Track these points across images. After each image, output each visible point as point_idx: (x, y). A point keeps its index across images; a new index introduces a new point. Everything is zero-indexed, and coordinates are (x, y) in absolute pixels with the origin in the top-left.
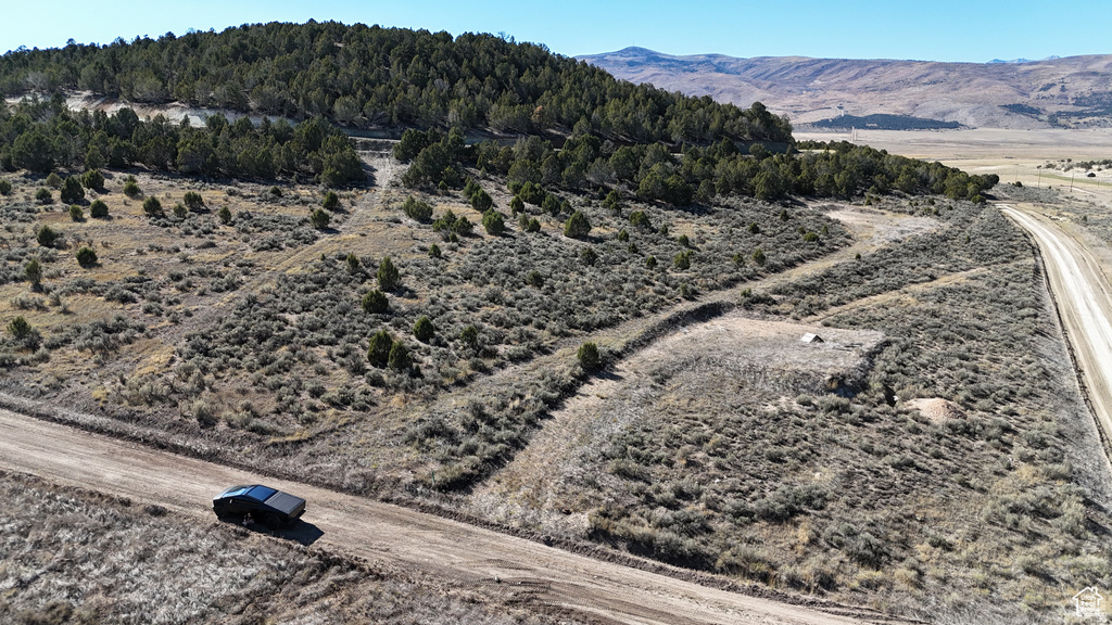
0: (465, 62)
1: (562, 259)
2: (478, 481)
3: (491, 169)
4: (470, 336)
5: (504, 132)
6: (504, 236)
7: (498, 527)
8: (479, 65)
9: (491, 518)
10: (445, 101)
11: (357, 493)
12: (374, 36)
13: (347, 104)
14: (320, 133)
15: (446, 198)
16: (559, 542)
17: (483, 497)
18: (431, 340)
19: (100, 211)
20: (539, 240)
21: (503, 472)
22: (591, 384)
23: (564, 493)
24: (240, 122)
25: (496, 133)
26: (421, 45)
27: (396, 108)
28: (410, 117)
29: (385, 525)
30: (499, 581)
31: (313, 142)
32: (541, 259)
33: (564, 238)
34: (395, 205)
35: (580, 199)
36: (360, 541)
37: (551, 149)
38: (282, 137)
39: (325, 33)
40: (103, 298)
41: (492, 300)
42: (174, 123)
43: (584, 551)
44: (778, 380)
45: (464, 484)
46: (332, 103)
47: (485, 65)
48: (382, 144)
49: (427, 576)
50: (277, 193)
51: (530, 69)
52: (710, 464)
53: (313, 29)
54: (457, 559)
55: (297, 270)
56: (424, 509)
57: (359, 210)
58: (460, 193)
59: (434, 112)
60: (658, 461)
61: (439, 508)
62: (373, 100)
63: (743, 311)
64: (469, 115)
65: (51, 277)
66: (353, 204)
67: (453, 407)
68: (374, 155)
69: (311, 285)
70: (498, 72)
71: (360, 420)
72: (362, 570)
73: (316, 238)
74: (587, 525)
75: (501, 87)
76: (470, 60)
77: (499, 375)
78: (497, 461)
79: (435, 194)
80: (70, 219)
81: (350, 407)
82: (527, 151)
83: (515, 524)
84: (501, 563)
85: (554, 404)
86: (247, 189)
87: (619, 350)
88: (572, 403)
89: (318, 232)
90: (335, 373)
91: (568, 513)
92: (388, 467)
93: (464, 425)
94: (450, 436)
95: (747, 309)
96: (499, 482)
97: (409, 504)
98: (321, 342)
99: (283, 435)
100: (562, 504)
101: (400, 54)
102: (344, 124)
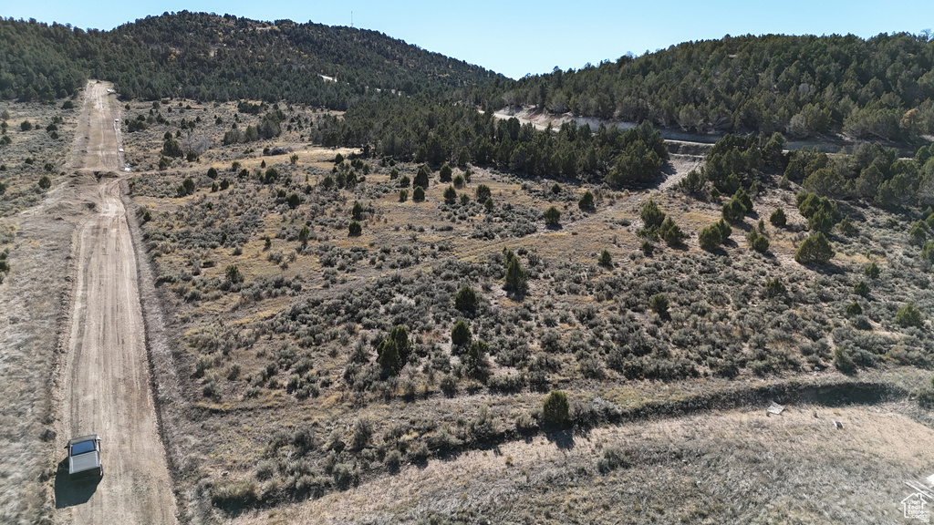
2: (257, 507)
19: (420, 197)
21: (291, 508)
24: (582, 128)
25: (847, 139)
27: (741, 113)
33: (788, 261)
35: (884, 218)
40: (318, 260)
41: (582, 317)
42: (539, 129)
47: (876, 66)
48: (703, 148)
50: (557, 190)
55: (469, 260)
56: (181, 515)
57: (609, 210)
58: (727, 201)
63: (915, 406)
64: (820, 119)
65: (320, 240)
66: (611, 204)
68: (687, 158)
69: (457, 273)
71: (286, 407)
73: (533, 232)
75: (885, 88)
76: (860, 62)
78: (303, 493)
79: (703, 199)
80: (399, 199)
81: (297, 392)
85: (448, 452)
86: (543, 184)
89: (544, 227)
92: (218, 461)
93: (334, 442)
94: (307, 450)
95: (922, 405)
96: (271, 517)
97: (181, 505)
102: (685, 130)
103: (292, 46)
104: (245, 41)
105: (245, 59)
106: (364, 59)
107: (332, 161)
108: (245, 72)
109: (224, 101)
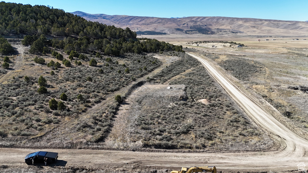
0: (39, 14)
1: (93, 73)
2: (105, 138)
3: (58, 47)
5: (57, 36)
6: (72, 67)
7: (117, 149)
8: (44, 15)
9: (114, 147)
10: (36, 25)
11: (70, 148)
15: (46, 57)
16: (136, 150)
17: (109, 142)
20: (83, 68)
21: (110, 134)
22: (121, 106)
23: (131, 137)
25: (54, 36)
27: (18, 28)
28: (24, 31)
29: (85, 155)
30: (127, 164)
32: (87, 73)
34: (30, 60)
35: (88, 55)
36: (80, 162)
37: (75, 40)
43: (144, 151)
44: (168, 99)
45: (101, 139)
47: (46, 15)
48: (16, 40)
49: (106, 167)
51: (61, 17)
52: (163, 122)
54: (112, 160)
55: (6, 83)
56: (93, 149)
57: (17, 62)
58: (51, 55)
59: (32, 30)
60: (151, 124)
61: (98, 148)
62: (9, 26)
64: (45, 31)
66: (14, 60)
67: (86, 118)
68: (14, 44)
69: (14, 87)
70: (51, 17)
71: (58, 126)
72: (86, 169)
73: (7, 72)
74: (142, 144)
75: (52, 22)
77: (94, 107)
78: (108, 131)
79: (42, 55)
81: (52, 123)
82: (68, 41)
83: (122, 148)
84: (124, 159)
85: (115, 113)
87: (124, 96)
88: (119, 112)
89: (6, 70)
90: (40, 113)
91: (135, 142)
92: (76, 139)
93: (92, 123)
94: (90, 126)
95: (149, 82)
96: (111, 137)
97: (88, 148)
98: (29, 105)
99: (34, 135)
100: (132, 140)
101: (15, 11)
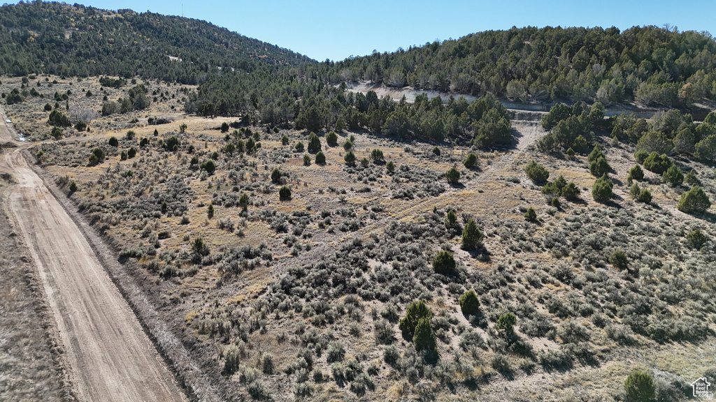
0: (626, 49)
1: (663, 237)
3: (623, 138)
4: (508, 322)
5: (648, 106)
8: (637, 51)
10: (597, 82)
12: (554, 35)
13: (516, 85)
14: (485, 107)
15: (571, 163)
18: (471, 317)
19: (321, 160)
20: (647, 212)
24: (435, 100)
25: (640, 107)
26: (590, 39)
27: (555, 87)
28: (566, 94)
31: (478, 114)
32: (640, 234)
33: (676, 212)
34: (521, 167)
35: (711, 170)
37: (689, 121)
38: (458, 110)
39: (519, 35)
40: (269, 226)
41: (560, 276)
42: (395, 100)
46: (505, 85)
47: (643, 51)
48: (535, 115)
50: (437, 152)
51: (687, 52)
53: (513, 33)
55: (408, 220)
57: (492, 169)
58: (585, 159)
59: (585, 90)
62: (538, 82)
64: (618, 92)
65: (257, 205)
66: (489, 163)
68: (525, 123)
69: (409, 234)
70: (654, 56)
73: (443, 191)
75: (655, 67)
77: (519, 381)
79: (562, 158)
80: (303, 163)
81: (348, 385)
82: (663, 123)
86: (420, 147)
87: (691, 383)
89: (448, 186)
90: (366, 335)
101: (570, 46)
102: (512, 100)
103: (135, 31)
104: (95, 26)
105: (98, 41)
106: (198, 43)
107: (218, 129)
108: (99, 52)
109: (85, 76)
